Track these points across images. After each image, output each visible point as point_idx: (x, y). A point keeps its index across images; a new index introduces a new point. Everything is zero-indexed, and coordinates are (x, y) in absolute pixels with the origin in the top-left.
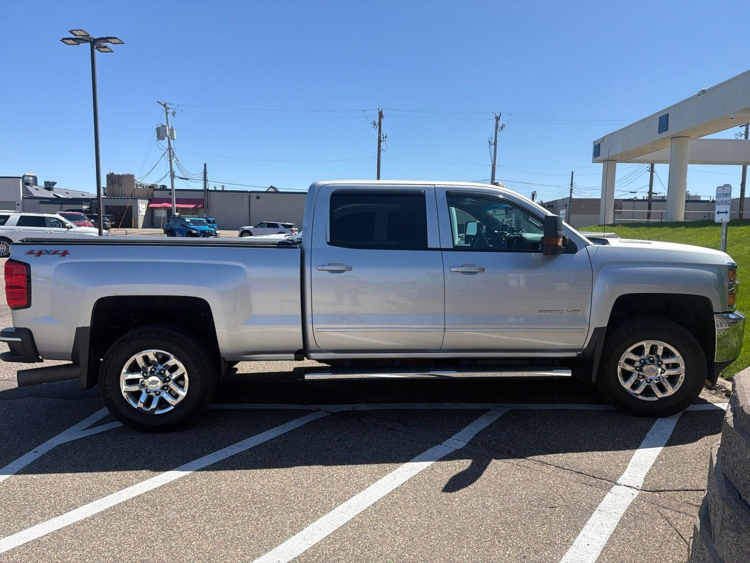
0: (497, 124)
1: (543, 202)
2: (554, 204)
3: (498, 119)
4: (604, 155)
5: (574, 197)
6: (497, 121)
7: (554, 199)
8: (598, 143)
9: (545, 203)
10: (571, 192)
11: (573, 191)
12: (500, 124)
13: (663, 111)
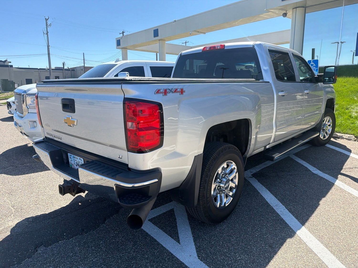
0: (47, 23)
1: (69, 68)
2: (75, 69)
3: (46, 20)
4: (122, 45)
5: (86, 66)
6: (46, 21)
7: (75, 67)
8: (119, 39)
9: (70, 68)
10: (84, 63)
11: (85, 63)
12: (49, 23)
13: (157, 27)
